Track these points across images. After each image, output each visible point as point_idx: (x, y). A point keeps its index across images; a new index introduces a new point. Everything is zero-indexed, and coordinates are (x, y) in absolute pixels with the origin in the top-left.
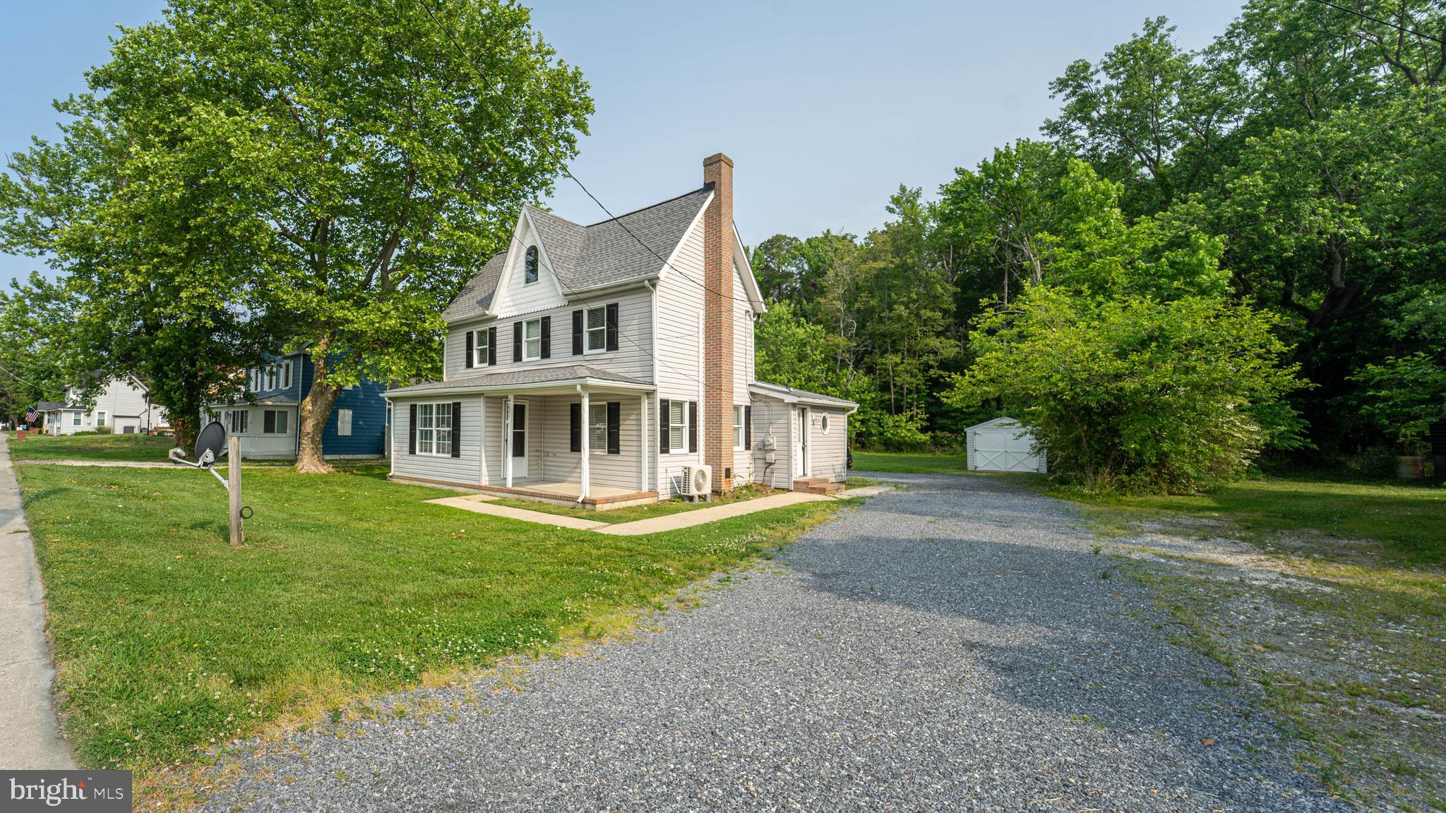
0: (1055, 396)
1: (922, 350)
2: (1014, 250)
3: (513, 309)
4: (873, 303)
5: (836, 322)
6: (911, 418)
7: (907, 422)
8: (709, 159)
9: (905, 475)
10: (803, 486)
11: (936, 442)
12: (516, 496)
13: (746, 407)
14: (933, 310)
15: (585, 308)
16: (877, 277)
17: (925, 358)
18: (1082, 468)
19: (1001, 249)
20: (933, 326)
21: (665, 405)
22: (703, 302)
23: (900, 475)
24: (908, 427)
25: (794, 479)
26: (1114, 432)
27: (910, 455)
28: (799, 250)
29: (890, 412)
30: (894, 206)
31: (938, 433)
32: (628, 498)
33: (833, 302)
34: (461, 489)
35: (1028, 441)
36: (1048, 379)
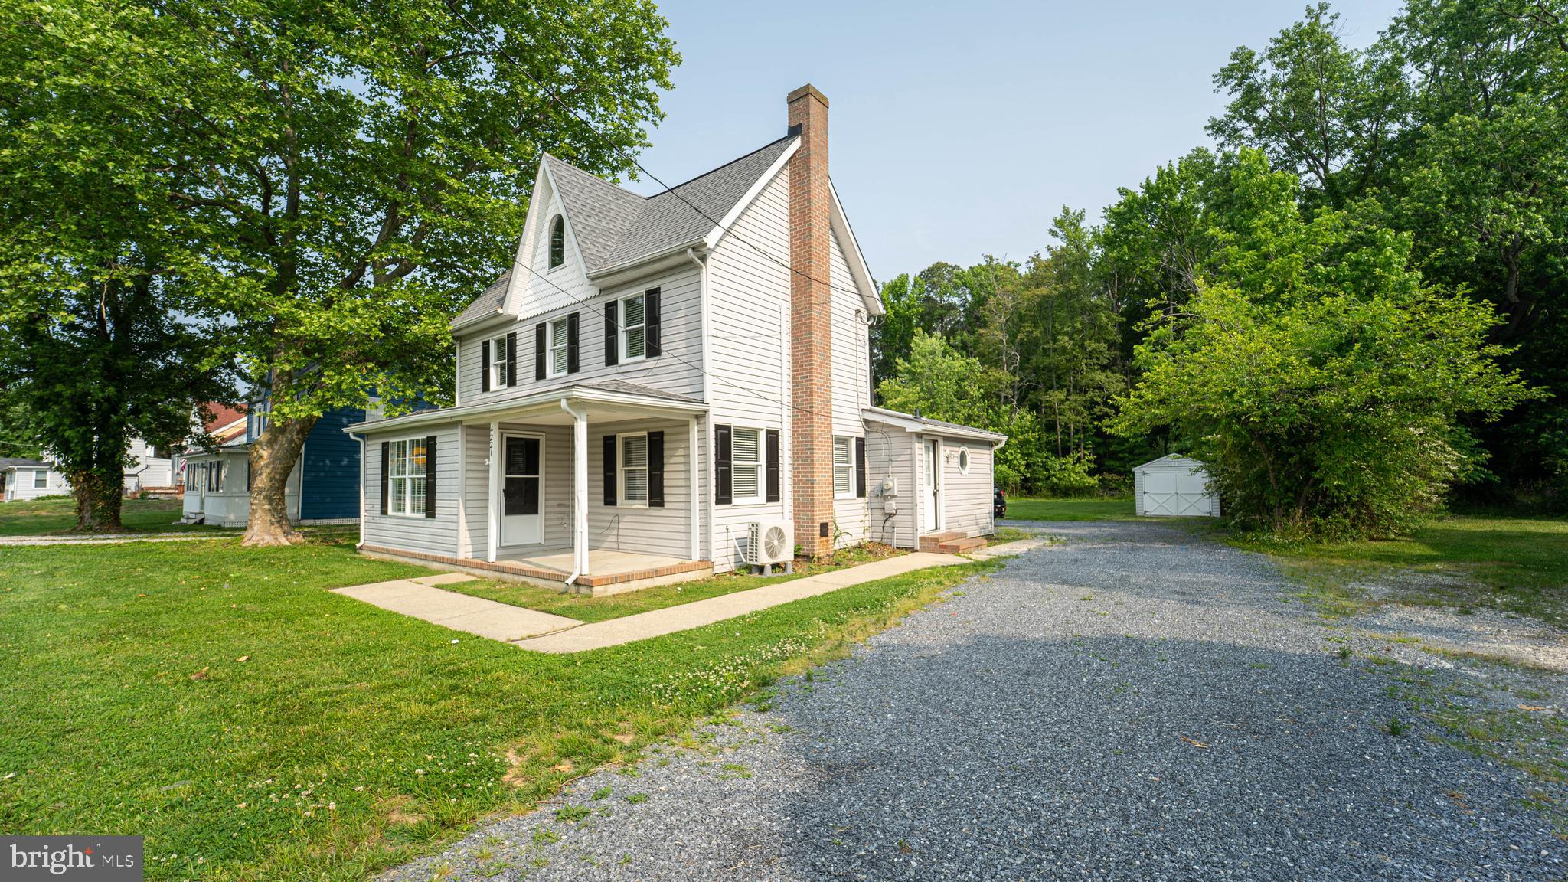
0: (1239, 418)
1: (1088, 385)
2: (1179, 277)
3: (536, 304)
4: (1036, 333)
5: (998, 355)
6: (1079, 460)
7: (1074, 464)
8: (795, 92)
9: (1067, 524)
10: (932, 545)
11: (1104, 485)
12: (498, 574)
13: (858, 439)
14: (1098, 341)
15: (621, 297)
16: (1040, 305)
17: (1090, 394)
18: (1269, 510)
19: (1165, 277)
20: (1098, 359)
21: (724, 435)
22: (789, 292)
23: (1062, 524)
24: (1075, 470)
25: (919, 535)
26: (1309, 465)
27: (1078, 500)
28: (960, 279)
29: (1056, 453)
30: (1057, 230)
31: (1107, 476)
32: (669, 571)
33: (995, 333)
34: (436, 566)
35: (1202, 479)
36: (1230, 394)
